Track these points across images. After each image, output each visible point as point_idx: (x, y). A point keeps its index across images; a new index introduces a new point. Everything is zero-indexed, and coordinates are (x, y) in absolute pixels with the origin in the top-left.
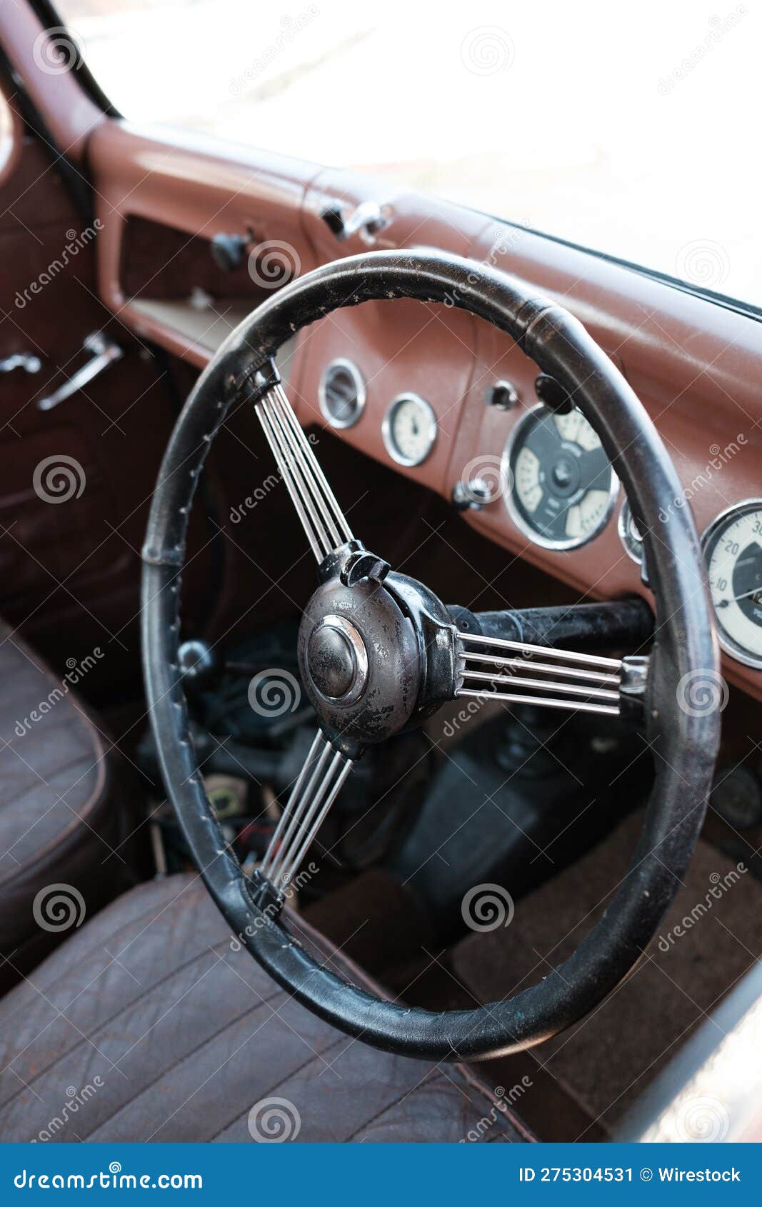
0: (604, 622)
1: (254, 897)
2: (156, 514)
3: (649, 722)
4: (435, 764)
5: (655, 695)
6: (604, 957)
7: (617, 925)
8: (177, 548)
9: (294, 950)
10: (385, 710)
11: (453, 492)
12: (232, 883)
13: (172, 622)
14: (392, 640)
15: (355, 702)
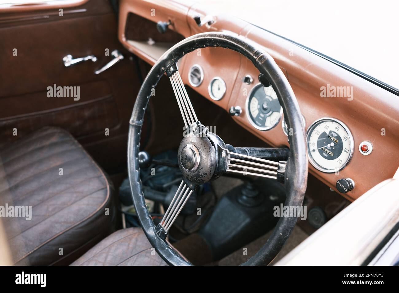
0: (275, 154)
1: (158, 233)
2: (135, 109)
3: (285, 182)
4: (217, 200)
5: (288, 173)
6: (267, 253)
7: (271, 243)
8: (141, 121)
9: (169, 250)
10: (204, 174)
11: (230, 110)
12: (151, 228)
13: (138, 144)
14: (208, 153)
15: (195, 171)
